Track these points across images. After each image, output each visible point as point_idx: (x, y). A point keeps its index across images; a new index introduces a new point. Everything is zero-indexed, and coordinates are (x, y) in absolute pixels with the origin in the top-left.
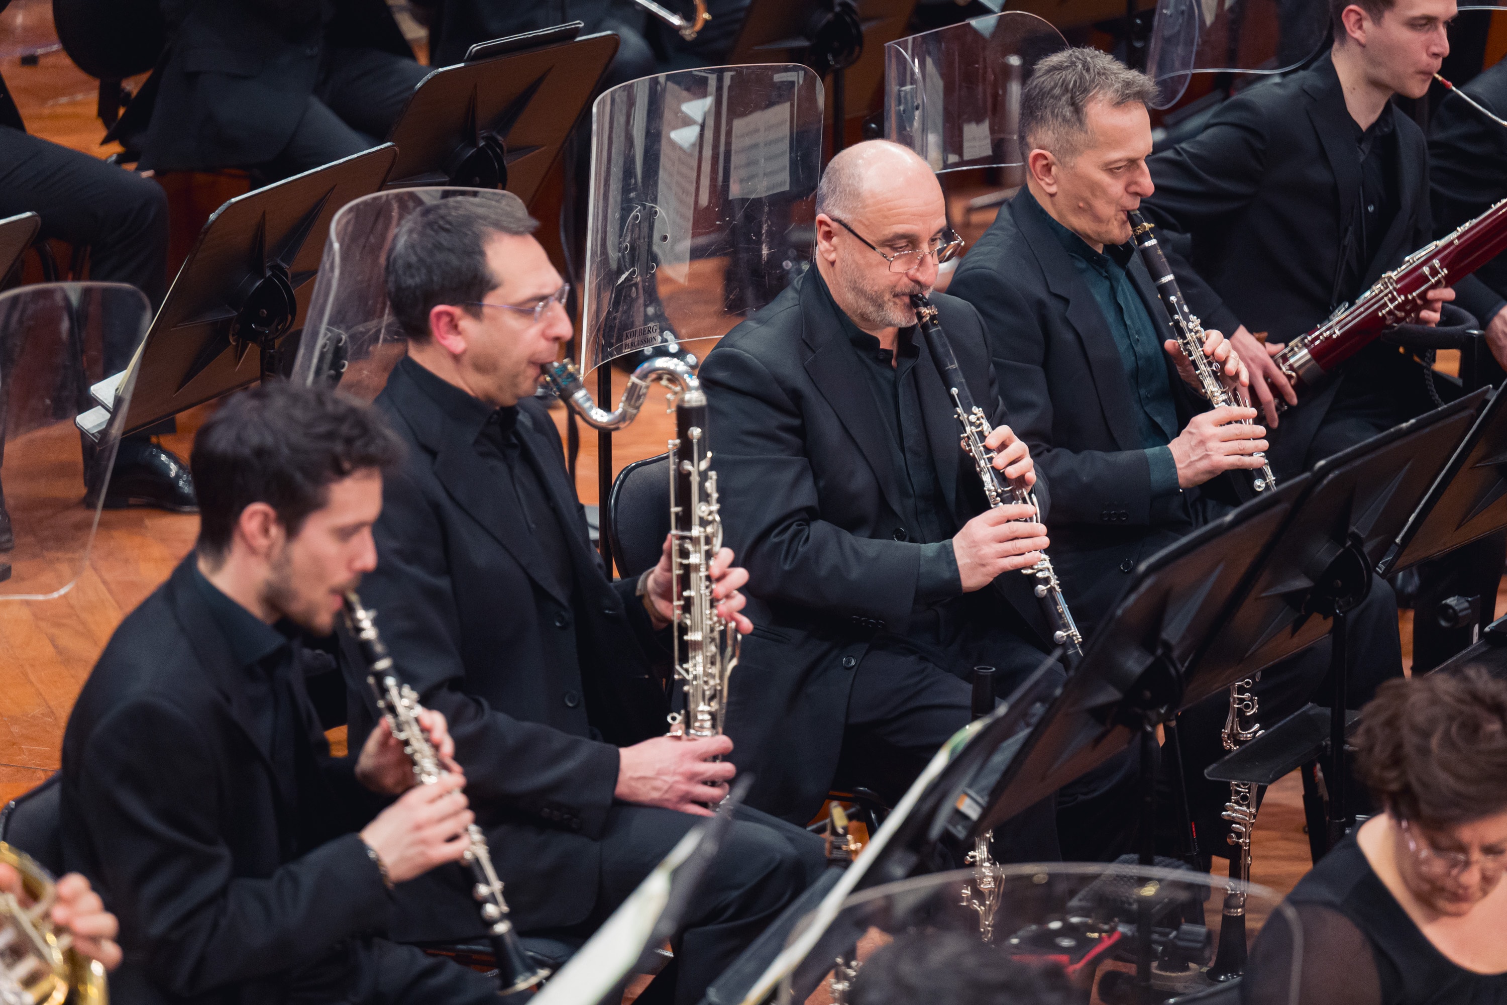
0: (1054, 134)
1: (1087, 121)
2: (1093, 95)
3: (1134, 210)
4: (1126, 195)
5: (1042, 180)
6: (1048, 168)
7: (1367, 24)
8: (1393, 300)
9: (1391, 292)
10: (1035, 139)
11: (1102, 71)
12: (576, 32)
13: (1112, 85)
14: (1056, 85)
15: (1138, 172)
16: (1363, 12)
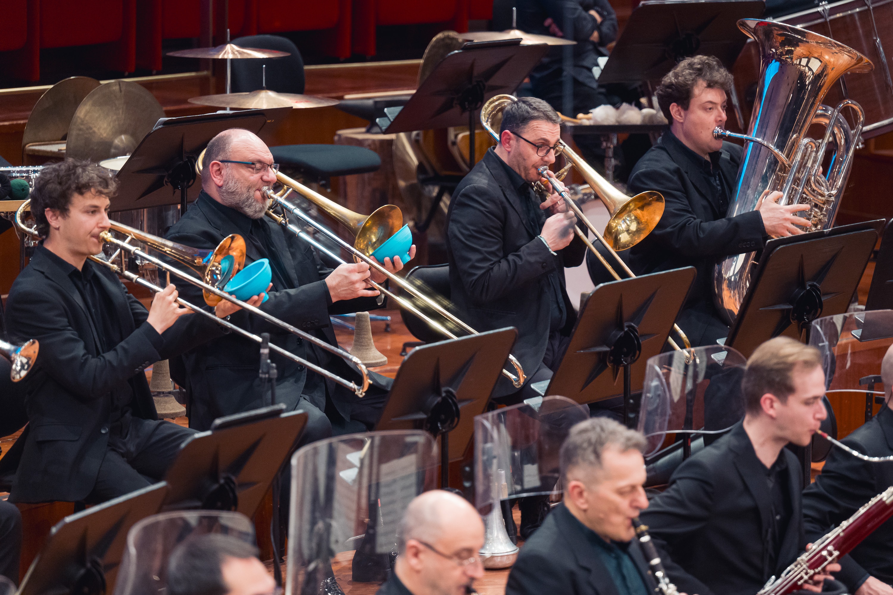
0: (584, 471)
1: (605, 463)
2: (607, 447)
3: (635, 518)
4: (630, 508)
5: (577, 501)
6: (581, 494)
7: (777, 405)
8: (806, 573)
9: (805, 569)
10: (572, 475)
11: (612, 432)
12: (281, 411)
13: (619, 440)
14: (584, 442)
15: (637, 494)
16: (774, 398)
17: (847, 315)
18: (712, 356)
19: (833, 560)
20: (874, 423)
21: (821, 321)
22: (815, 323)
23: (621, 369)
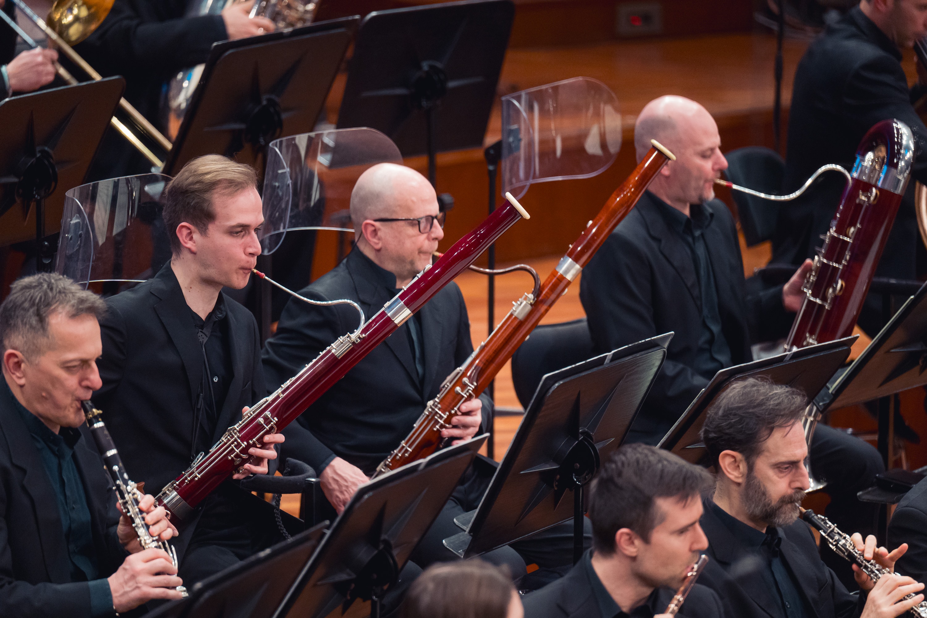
0: (23, 337)
1: (49, 328)
2: (55, 308)
3: (86, 400)
4: (79, 388)
5: (13, 374)
6: (18, 365)
7: (196, 236)
8: (238, 446)
9: (236, 440)
10: (10, 341)
11: (62, 290)
13: (69, 301)
14: (26, 300)
15: (89, 370)
16: (192, 227)
17: (313, 134)
18: (147, 188)
19: (272, 428)
20: (342, 270)
21: (281, 142)
22: (273, 144)
23: (33, 205)
